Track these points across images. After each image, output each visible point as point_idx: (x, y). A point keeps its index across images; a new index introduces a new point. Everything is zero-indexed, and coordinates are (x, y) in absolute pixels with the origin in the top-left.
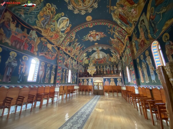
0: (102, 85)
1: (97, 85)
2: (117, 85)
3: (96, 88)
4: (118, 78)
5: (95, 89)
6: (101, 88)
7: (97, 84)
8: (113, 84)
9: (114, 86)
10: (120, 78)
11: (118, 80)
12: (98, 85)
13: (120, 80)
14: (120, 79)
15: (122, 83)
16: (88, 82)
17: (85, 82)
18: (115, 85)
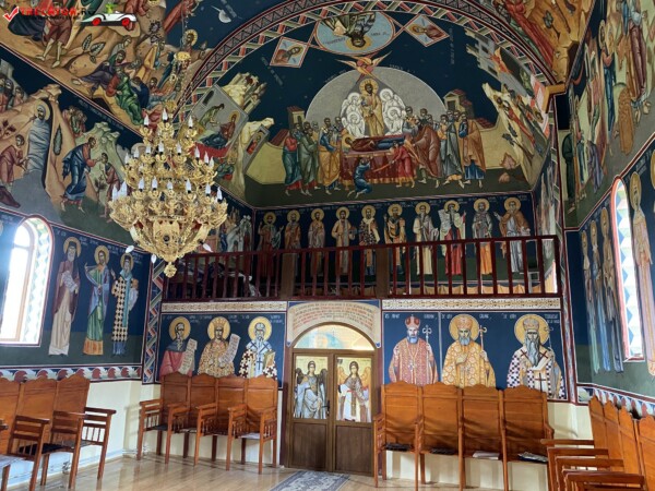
0: (367, 381)
1: (320, 379)
2: (513, 379)
3: (309, 402)
4: (520, 314)
5: (296, 414)
6: (352, 410)
7: (322, 364)
8: (468, 366)
9: (479, 387)
10: (542, 314)
11: (520, 331)
12: (328, 381)
13: (545, 336)
14: (544, 324)
15: (559, 360)
16: (242, 349)
17: (218, 345)
18: (492, 382)
